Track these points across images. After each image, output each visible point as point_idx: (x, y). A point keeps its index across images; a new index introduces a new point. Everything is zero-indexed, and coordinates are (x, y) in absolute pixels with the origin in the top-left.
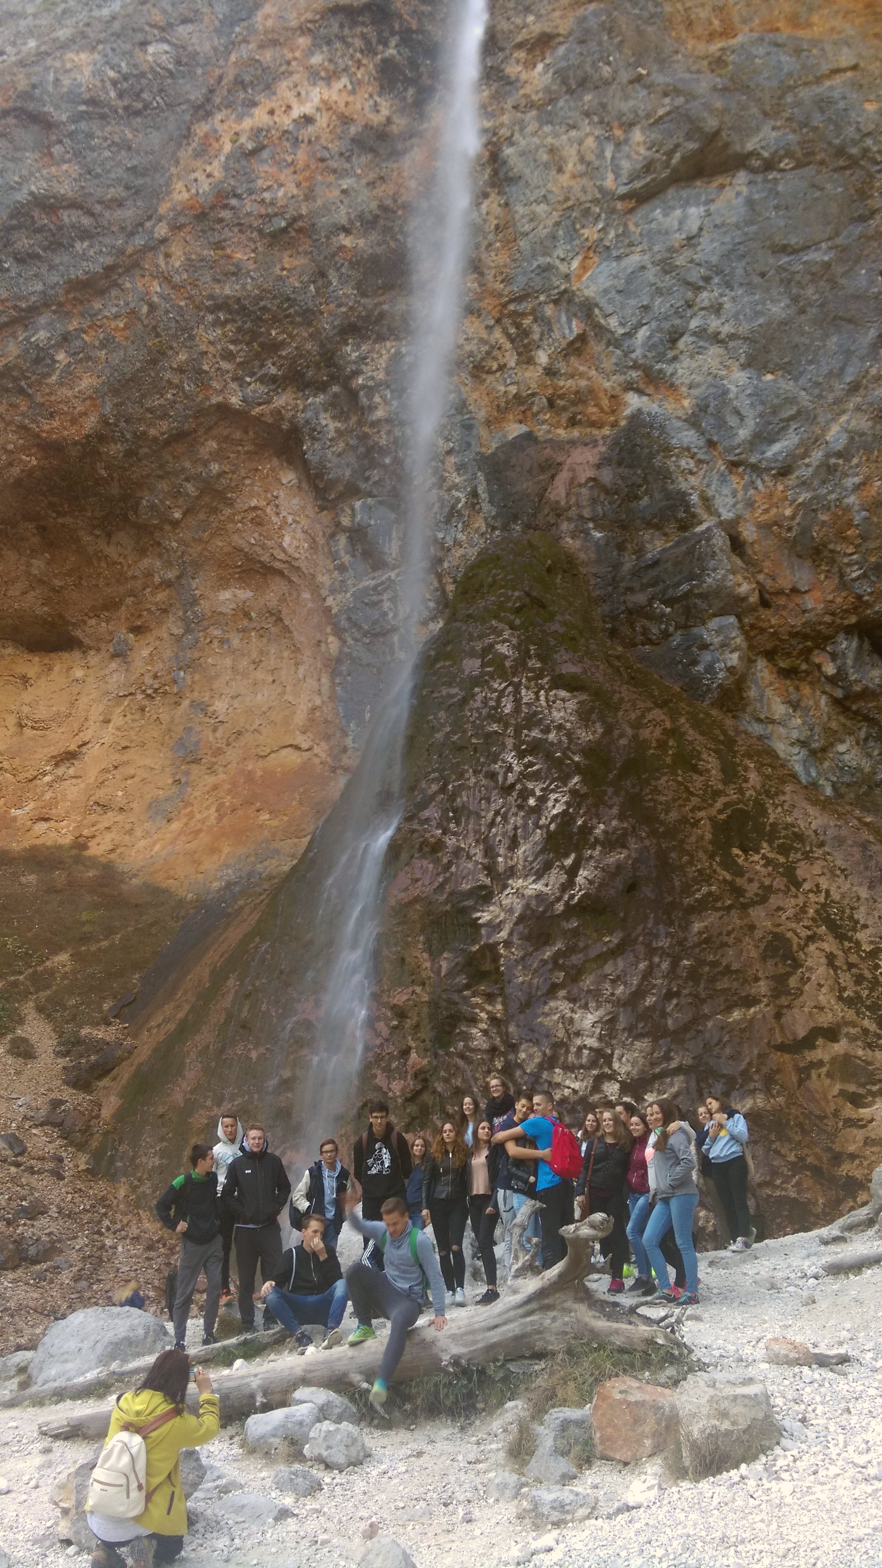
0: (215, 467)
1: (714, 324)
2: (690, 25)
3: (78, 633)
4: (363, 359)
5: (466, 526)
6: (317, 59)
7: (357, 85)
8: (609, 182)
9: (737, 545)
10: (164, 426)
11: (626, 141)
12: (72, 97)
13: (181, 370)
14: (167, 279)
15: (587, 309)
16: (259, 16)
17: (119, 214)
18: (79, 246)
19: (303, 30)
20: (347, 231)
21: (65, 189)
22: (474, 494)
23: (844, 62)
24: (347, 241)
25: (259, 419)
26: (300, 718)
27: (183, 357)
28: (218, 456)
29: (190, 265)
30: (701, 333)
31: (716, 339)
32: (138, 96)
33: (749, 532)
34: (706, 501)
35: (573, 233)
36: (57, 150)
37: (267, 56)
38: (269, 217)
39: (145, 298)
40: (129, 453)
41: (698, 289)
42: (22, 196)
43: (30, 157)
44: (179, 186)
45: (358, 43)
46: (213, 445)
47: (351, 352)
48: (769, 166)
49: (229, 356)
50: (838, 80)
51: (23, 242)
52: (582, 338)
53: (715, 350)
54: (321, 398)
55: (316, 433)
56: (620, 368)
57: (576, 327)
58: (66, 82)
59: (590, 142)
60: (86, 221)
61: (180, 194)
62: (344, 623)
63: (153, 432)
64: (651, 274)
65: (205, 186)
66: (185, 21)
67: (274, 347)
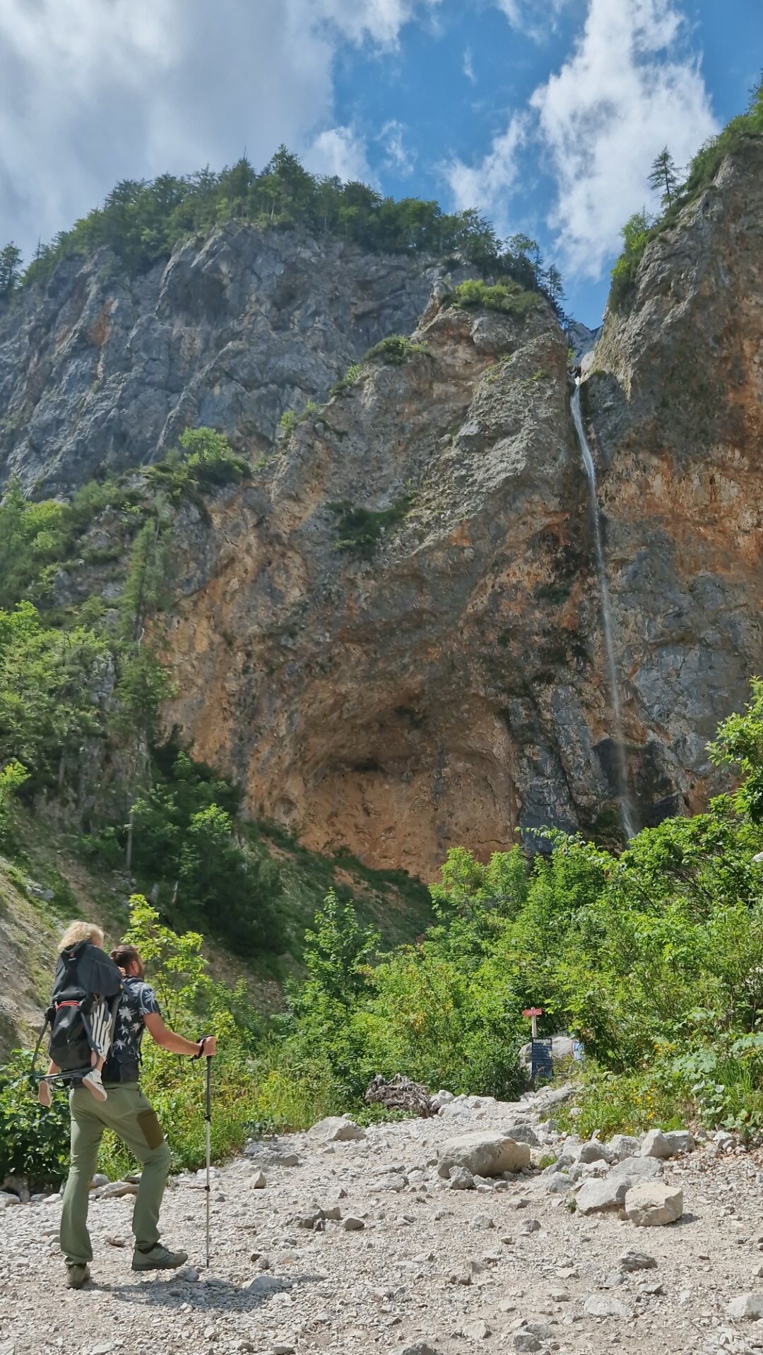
0: (466, 715)
1: (684, 712)
2: (682, 563)
3: (384, 766)
4: (541, 691)
5: (584, 773)
6: (529, 553)
7: (542, 565)
8: (646, 637)
9: (687, 802)
10: (449, 697)
11: (655, 620)
12: (435, 570)
13: (460, 678)
14: (460, 643)
15: (635, 691)
16: (508, 536)
17: (446, 617)
18: (428, 628)
19: (524, 541)
20: (537, 634)
21: (426, 606)
22: (588, 761)
23: (741, 602)
24: (536, 638)
25: (492, 701)
26: (500, 828)
27: (461, 673)
28: (468, 711)
29: (471, 638)
30: (679, 714)
31: (684, 717)
32: (458, 570)
33: (691, 798)
34: (677, 784)
35: (631, 656)
36: (425, 590)
37: (508, 552)
38: (505, 623)
39: (450, 647)
40: (431, 705)
41: (679, 695)
42: (410, 609)
43: (414, 591)
44: (470, 606)
45: (545, 548)
46: (467, 706)
47: (536, 687)
48: (708, 646)
49: (482, 676)
50: (737, 612)
51: (406, 625)
52: (632, 700)
53: (683, 722)
54: (520, 700)
55: (517, 714)
56: (647, 719)
57: (629, 696)
58: (433, 564)
59: (639, 617)
60: (433, 619)
61: (470, 610)
62: (525, 796)
63: (443, 699)
64: (660, 683)
65: (481, 607)
66: (479, 538)
67: (503, 677)
